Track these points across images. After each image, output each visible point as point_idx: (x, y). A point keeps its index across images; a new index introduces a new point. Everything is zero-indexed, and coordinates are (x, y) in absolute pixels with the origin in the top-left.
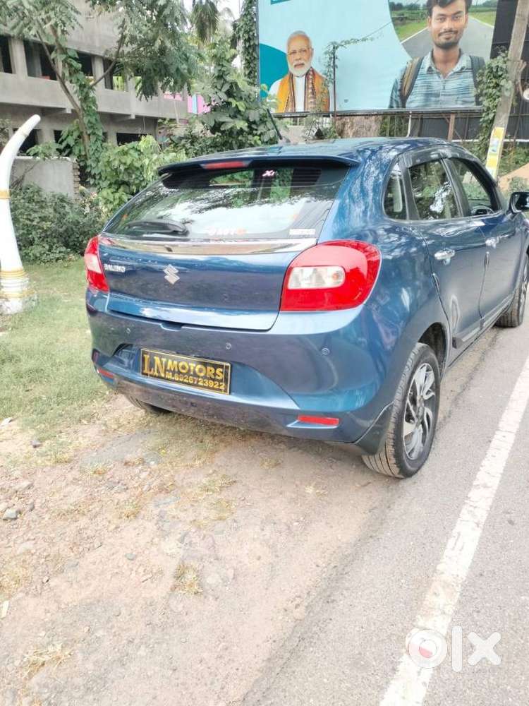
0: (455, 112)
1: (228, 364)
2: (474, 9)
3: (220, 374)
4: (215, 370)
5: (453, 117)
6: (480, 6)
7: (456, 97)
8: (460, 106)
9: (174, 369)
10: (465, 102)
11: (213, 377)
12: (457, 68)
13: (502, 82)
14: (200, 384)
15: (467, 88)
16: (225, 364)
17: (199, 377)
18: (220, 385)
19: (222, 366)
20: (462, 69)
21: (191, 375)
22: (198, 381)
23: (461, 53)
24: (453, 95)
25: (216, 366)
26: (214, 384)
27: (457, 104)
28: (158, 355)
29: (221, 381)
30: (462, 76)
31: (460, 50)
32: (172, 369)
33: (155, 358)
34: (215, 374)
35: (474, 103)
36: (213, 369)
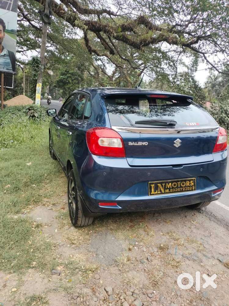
0: (4, 73)
1: (195, 178)
2: (7, 31)
3: (192, 183)
4: (190, 182)
5: (3, 75)
6: (10, 31)
7: (4, 66)
8: (5, 70)
9: (170, 187)
10: (8, 69)
11: (189, 185)
12: (3, 54)
13: (40, 66)
14: (184, 190)
15: (8, 63)
16: (194, 178)
17: (183, 187)
18: (192, 188)
19: (192, 180)
20: (5, 54)
21: (179, 187)
22: (183, 189)
23: (3, 48)
24: (2, 65)
25: (190, 181)
26: (190, 188)
27: (4, 69)
28: (159, 183)
29: (193, 186)
30: (5, 58)
31: (3, 47)
32: (169, 187)
33: (158, 185)
34: (190, 184)
35: (12, 70)
36: (189, 182)
